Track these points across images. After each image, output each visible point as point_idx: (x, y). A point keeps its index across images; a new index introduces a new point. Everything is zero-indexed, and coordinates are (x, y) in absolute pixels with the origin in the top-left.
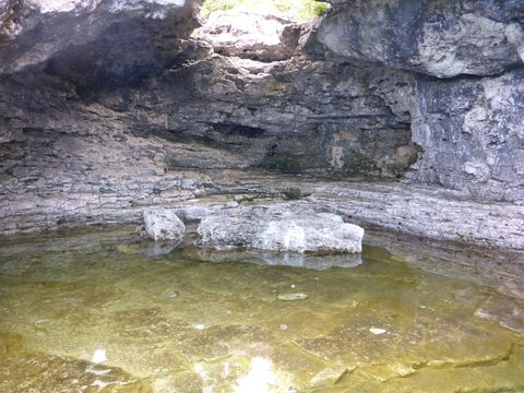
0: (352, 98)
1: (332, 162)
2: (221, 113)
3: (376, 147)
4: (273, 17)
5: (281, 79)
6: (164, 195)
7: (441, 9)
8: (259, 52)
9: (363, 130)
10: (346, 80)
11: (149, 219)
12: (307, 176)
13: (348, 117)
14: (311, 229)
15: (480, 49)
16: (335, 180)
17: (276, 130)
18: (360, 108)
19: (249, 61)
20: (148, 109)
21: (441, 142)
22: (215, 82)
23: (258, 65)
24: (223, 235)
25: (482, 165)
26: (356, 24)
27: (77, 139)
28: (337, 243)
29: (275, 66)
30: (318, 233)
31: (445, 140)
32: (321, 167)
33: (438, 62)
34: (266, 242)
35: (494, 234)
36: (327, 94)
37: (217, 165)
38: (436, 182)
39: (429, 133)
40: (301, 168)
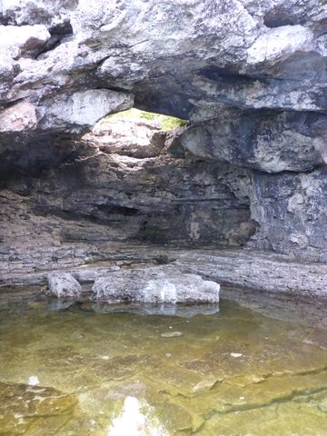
0: (205, 186)
1: (191, 235)
2: (105, 197)
3: (224, 223)
4: (144, 124)
5: (152, 171)
6: (60, 262)
7: (269, 126)
8: (134, 151)
9: (214, 210)
10: (201, 173)
11: (53, 280)
12: (172, 245)
13: (203, 200)
14: (180, 285)
15: (297, 154)
16: (194, 249)
17: (146, 209)
18: (211, 194)
19: (126, 157)
20: (48, 194)
21: (273, 219)
22: (101, 173)
23: (134, 160)
24: (113, 291)
25: (303, 236)
26: (209, 135)
28: (200, 296)
29: (148, 162)
30: (186, 288)
31: (275, 217)
32: (182, 238)
33: (268, 161)
34: (146, 296)
35: (313, 286)
36: (187, 183)
37: (102, 238)
38: (270, 249)
39: (263, 213)
40: (167, 240)
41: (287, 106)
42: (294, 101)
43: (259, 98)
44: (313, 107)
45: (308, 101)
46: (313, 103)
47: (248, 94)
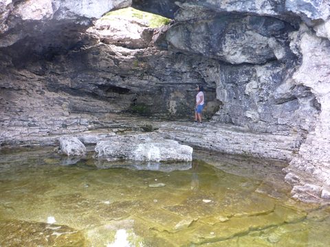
0: (183, 73)
1: (170, 110)
2: (104, 78)
4: (135, 22)
5: (142, 60)
6: (69, 128)
7: (235, 27)
8: (128, 43)
9: (188, 91)
10: (180, 62)
11: (63, 143)
12: (155, 118)
13: (180, 84)
14: (163, 148)
15: (255, 50)
16: (172, 121)
17: (137, 90)
18: (187, 79)
19: (121, 47)
20: (59, 75)
21: (233, 100)
22: (101, 60)
24: (111, 152)
25: (255, 113)
26: (189, 32)
27: (12, 92)
28: (178, 156)
29: (138, 52)
30: (167, 150)
31: (235, 98)
32: (163, 113)
33: (233, 55)
34: (137, 156)
35: (262, 150)
36: (168, 70)
37: (102, 110)
38: (230, 122)
39: (226, 95)
40: (151, 114)
41: (252, 11)
42: (258, 7)
43: (231, 3)
44: (272, 13)
45: (269, 7)
46: (272, 9)
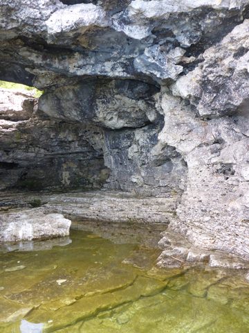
0: (70, 142)
1: (63, 182)
3: (89, 171)
4: (20, 94)
5: (25, 132)
7: (104, 92)
8: (11, 115)
9: (80, 160)
10: (64, 131)
12: (47, 191)
13: (70, 153)
14: (37, 224)
15: (130, 113)
16: (63, 193)
17: (26, 163)
18: (75, 148)
19: (3, 120)
21: (119, 166)
23: (9, 123)
25: (140, 177)
26: (58, 99)
28: (53, 231)
29: (20, 124)
30: (41, 227)
31: (121, 164)
32: (56, 185)
33: (110, 120)
34: (6, 236)
35: (146, 215)
36: (54, 140)
38: (119, 189)
39: (113, 161)
40: (43, 187)
41: (103, 74)
42: (108, 69)
43: (80, 67)
44: (125, 74)
45: (120, 69)
46: (124, 71)
47: (70, 63)
